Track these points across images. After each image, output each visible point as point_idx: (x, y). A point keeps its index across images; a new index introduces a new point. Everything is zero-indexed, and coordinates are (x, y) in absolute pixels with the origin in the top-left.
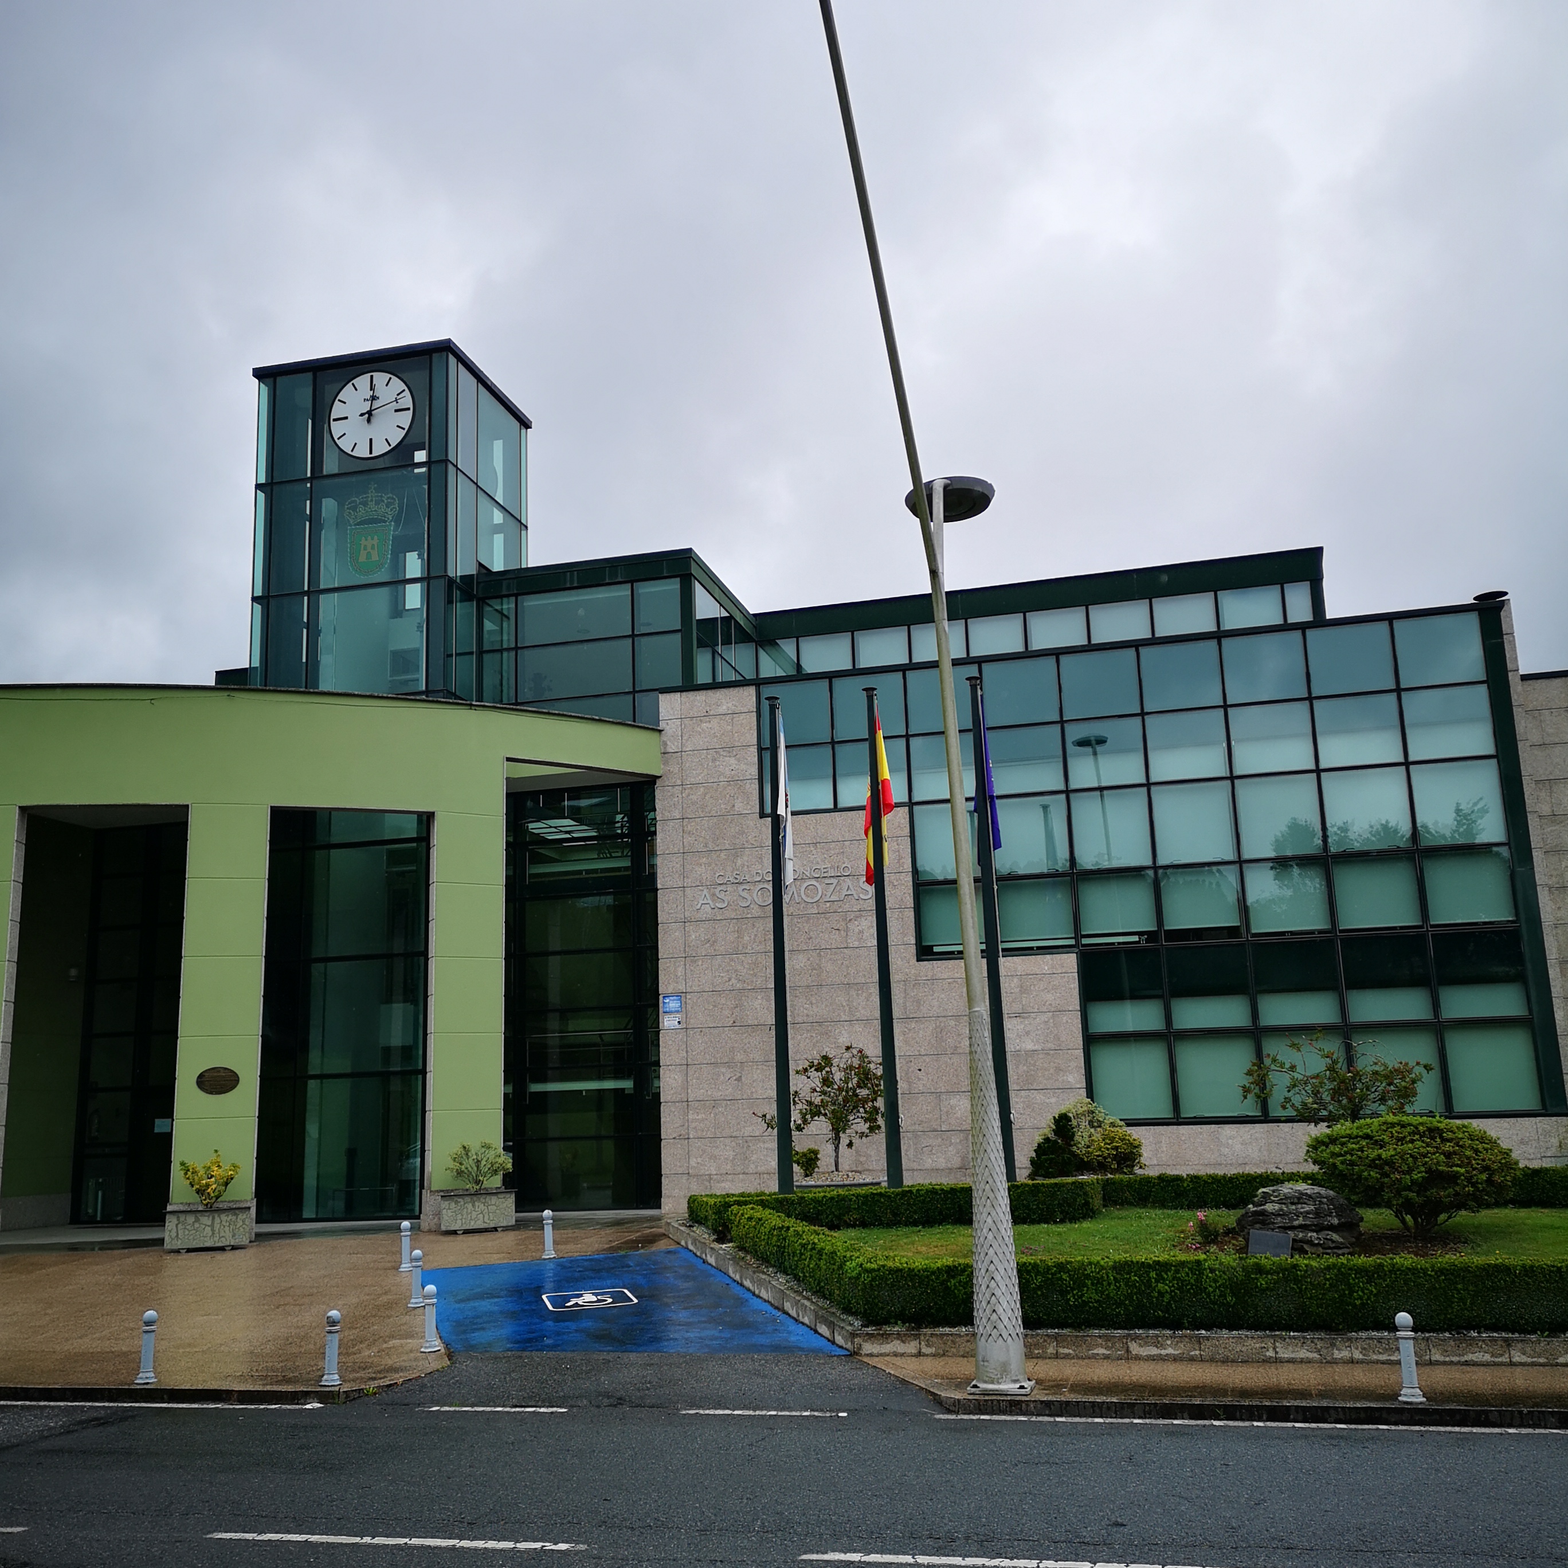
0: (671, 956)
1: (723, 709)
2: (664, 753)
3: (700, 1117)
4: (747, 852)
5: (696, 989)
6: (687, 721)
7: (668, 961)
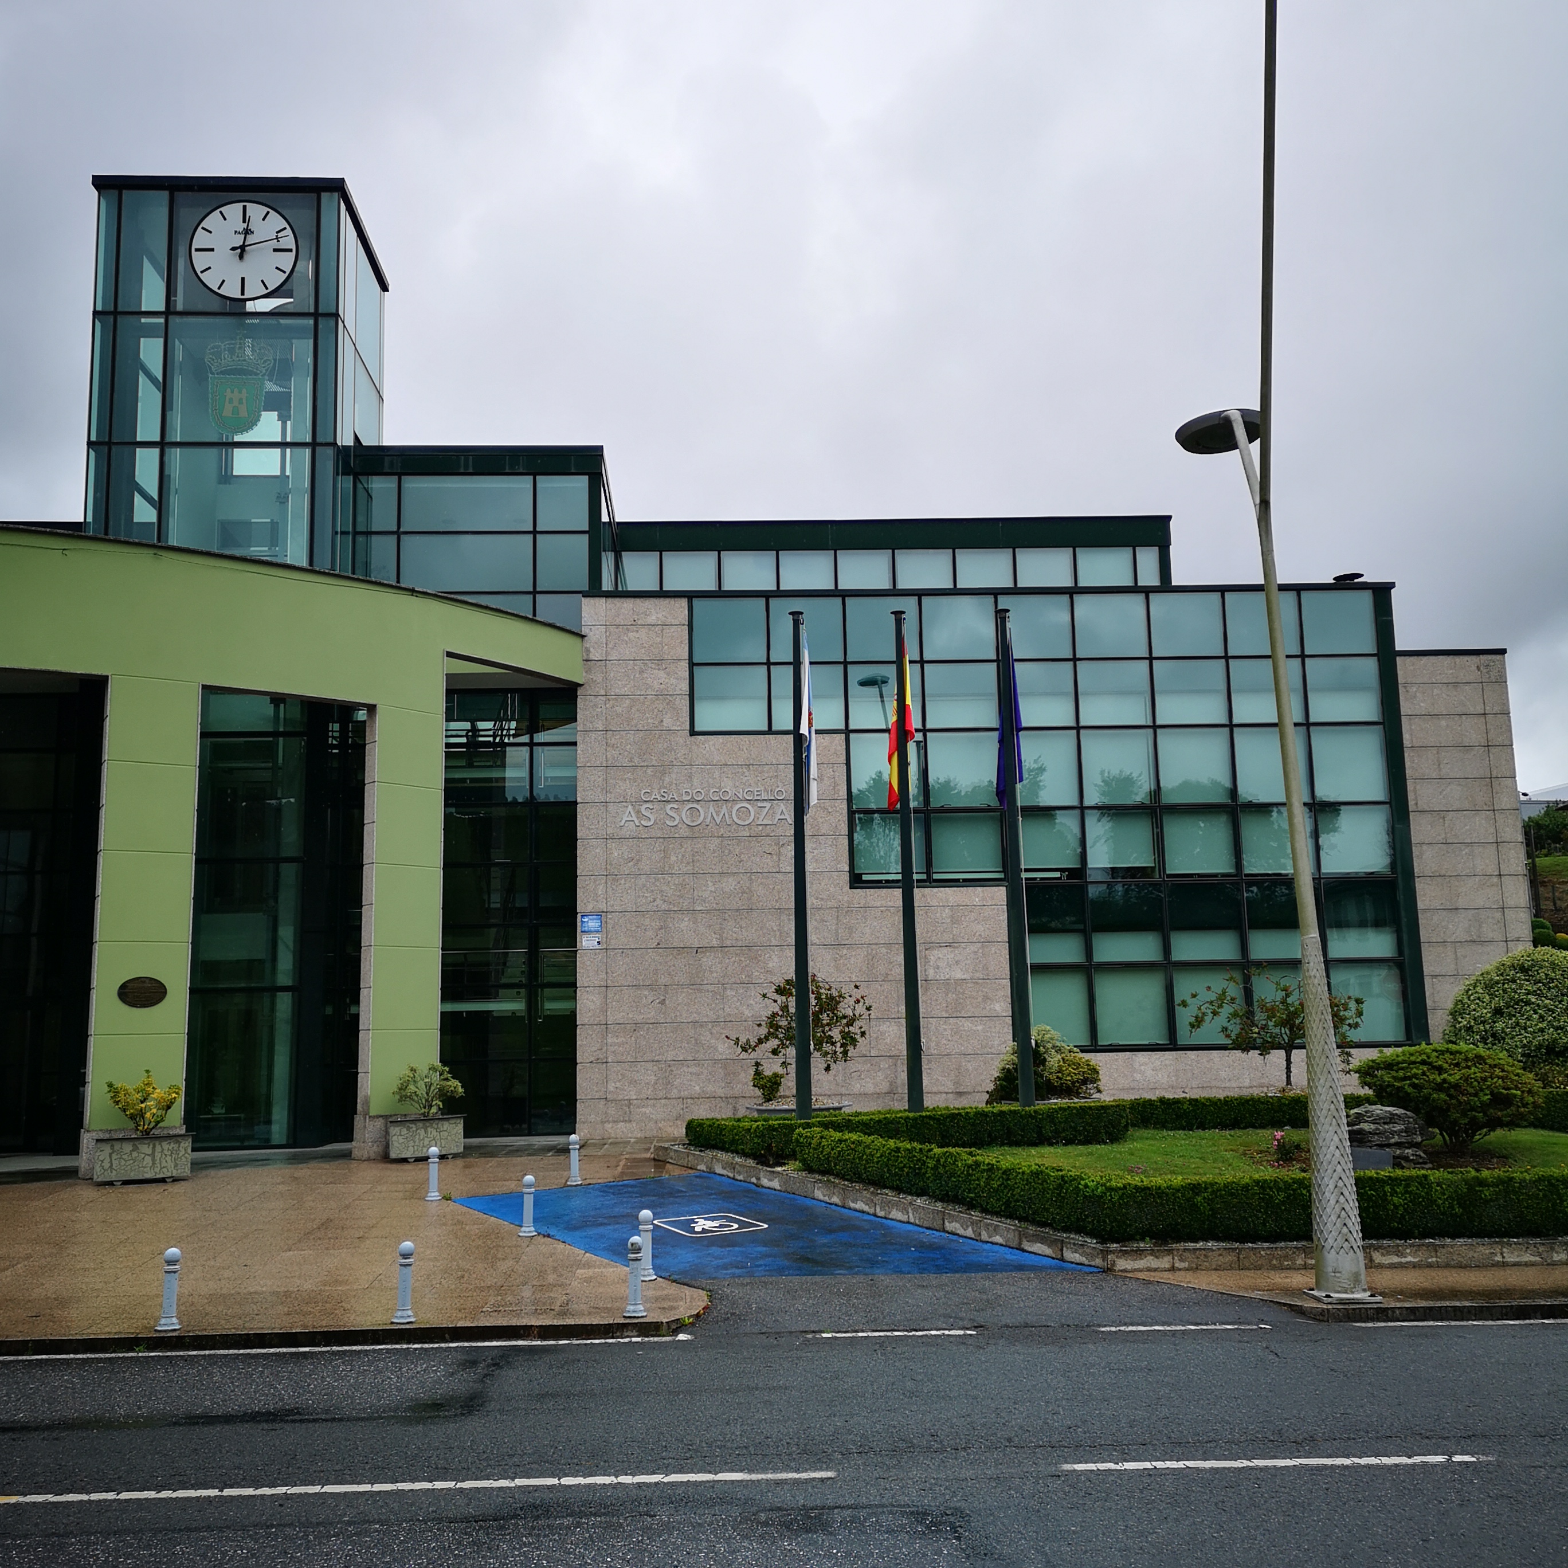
0: (591, 873)
1: (652, 619)
2: (587, 660)
3: (620, 1040)
4: (675, 769)
5: (617, 908)
6: (612, 628)
7: (587, 878)
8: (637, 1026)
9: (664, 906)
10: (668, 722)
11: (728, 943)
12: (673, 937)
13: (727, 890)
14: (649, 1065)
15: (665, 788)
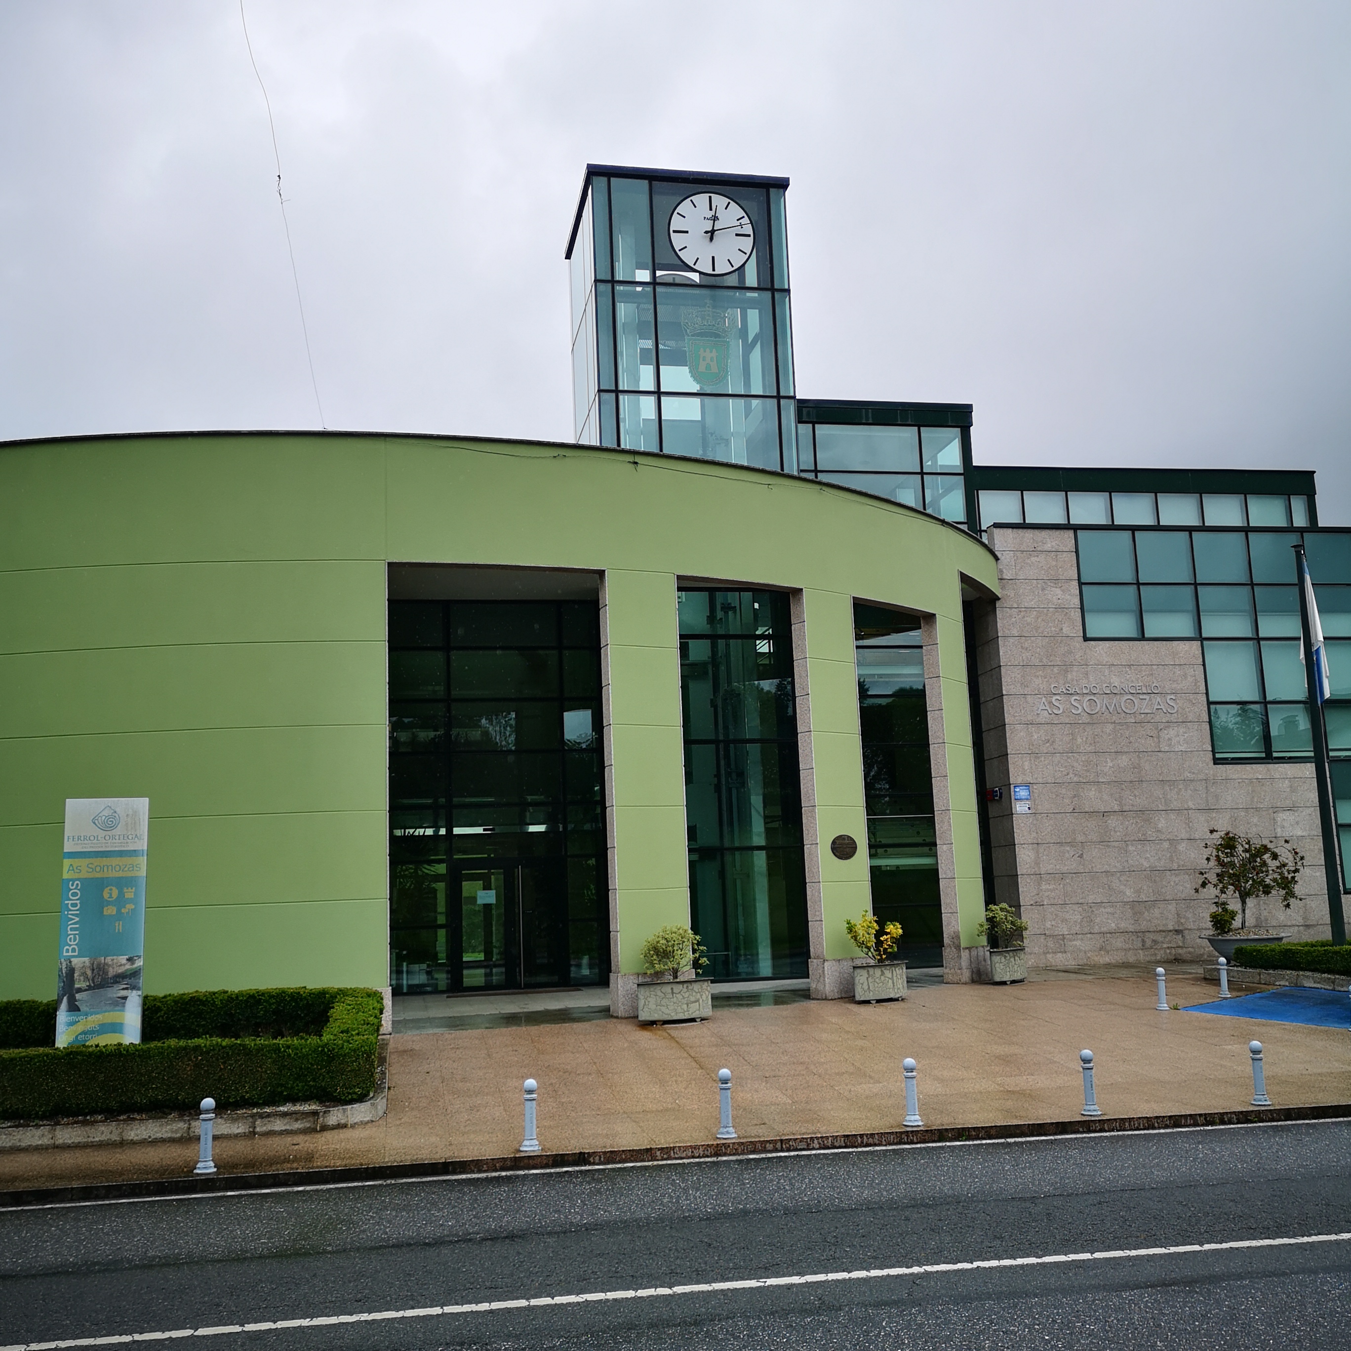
0: (1019, 752)
1: (1048, 547)
2: (1001, 579)
3: (1051, 887)
4: (1075, 668)
5: (1040, 780)
6: (1018, 554)
7: (1016, 756)
8: (1063, 876)
9: (1076, 779)
10: (1066, 630)
11: (1126, 808)
12: (1084, 804)
13: (1123, 766)
14: (1075, 907)
15: (1069, 683)
